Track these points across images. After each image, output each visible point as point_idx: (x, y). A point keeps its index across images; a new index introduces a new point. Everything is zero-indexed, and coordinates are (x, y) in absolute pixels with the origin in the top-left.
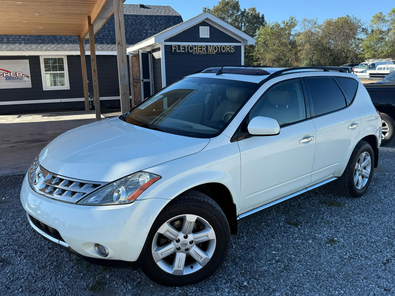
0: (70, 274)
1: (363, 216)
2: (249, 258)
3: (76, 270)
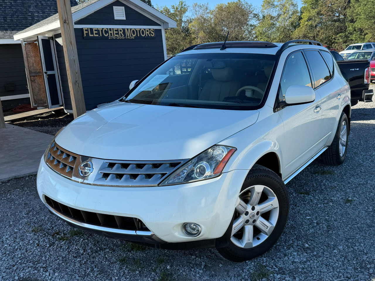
1: (357, 178)
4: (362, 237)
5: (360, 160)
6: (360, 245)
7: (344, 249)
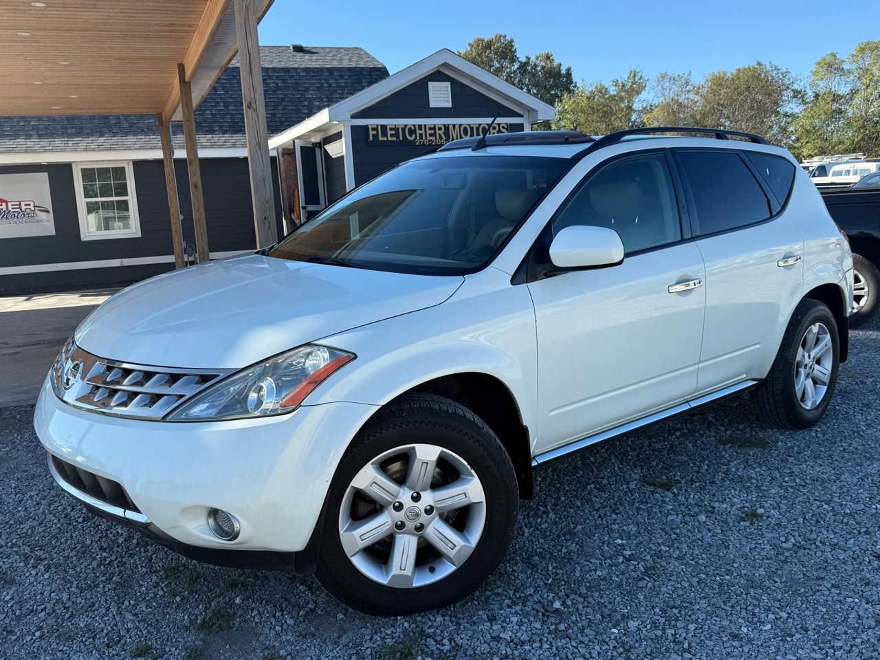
0: (152, 598)
1: (821, 465)
2: (563, 555)
3: (165, 589)
4: (708, 608)
5: (862, 423)
6: (686, 628)
7: (639, 629)
